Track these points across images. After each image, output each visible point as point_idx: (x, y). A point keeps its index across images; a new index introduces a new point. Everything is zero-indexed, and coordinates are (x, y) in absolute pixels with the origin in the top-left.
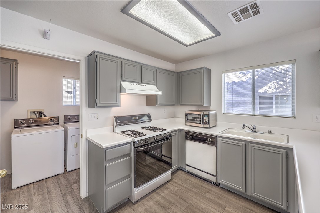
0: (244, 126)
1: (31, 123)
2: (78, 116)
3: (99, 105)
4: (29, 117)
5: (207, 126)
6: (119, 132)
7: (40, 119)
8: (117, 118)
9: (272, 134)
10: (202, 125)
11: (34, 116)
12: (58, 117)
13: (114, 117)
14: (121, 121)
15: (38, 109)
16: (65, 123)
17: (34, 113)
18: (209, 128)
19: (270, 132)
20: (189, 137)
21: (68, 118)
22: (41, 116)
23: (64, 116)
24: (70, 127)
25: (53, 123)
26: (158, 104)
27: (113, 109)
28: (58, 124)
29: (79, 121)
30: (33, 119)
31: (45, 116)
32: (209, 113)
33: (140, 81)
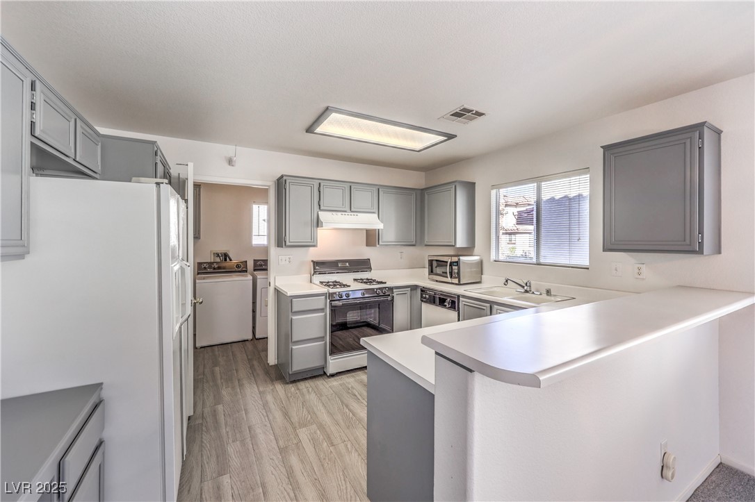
0: (507, 281)
1: (214, 269)
2: (266, 262)
3: (288, 243)
4: (212, 261)
5: (456, 281)
6: (318, 283)
7: (224, 264)
8: (316, 264)
9: (551, 295)
10: (449, 280)
11: (218, 260)
12: (246, 262)
13: (312, 261)
14: (320, 266)
15: (221, 249)
16: (255, 270)
17: (218, 255)
18: (459, 284)
19: (548, 292)
20: (425, 298)
21: (259, 263)
22: (226, 260)
23: (254, 260)
24: (260, 275)
25: (240, 269)
26: (381, 243)
27: (311, 248)
28: (246, 271)
29: (266, 270)
30: (217, 263)
31: (231, 260)
32: (459, 259)
33: (347, 208)
